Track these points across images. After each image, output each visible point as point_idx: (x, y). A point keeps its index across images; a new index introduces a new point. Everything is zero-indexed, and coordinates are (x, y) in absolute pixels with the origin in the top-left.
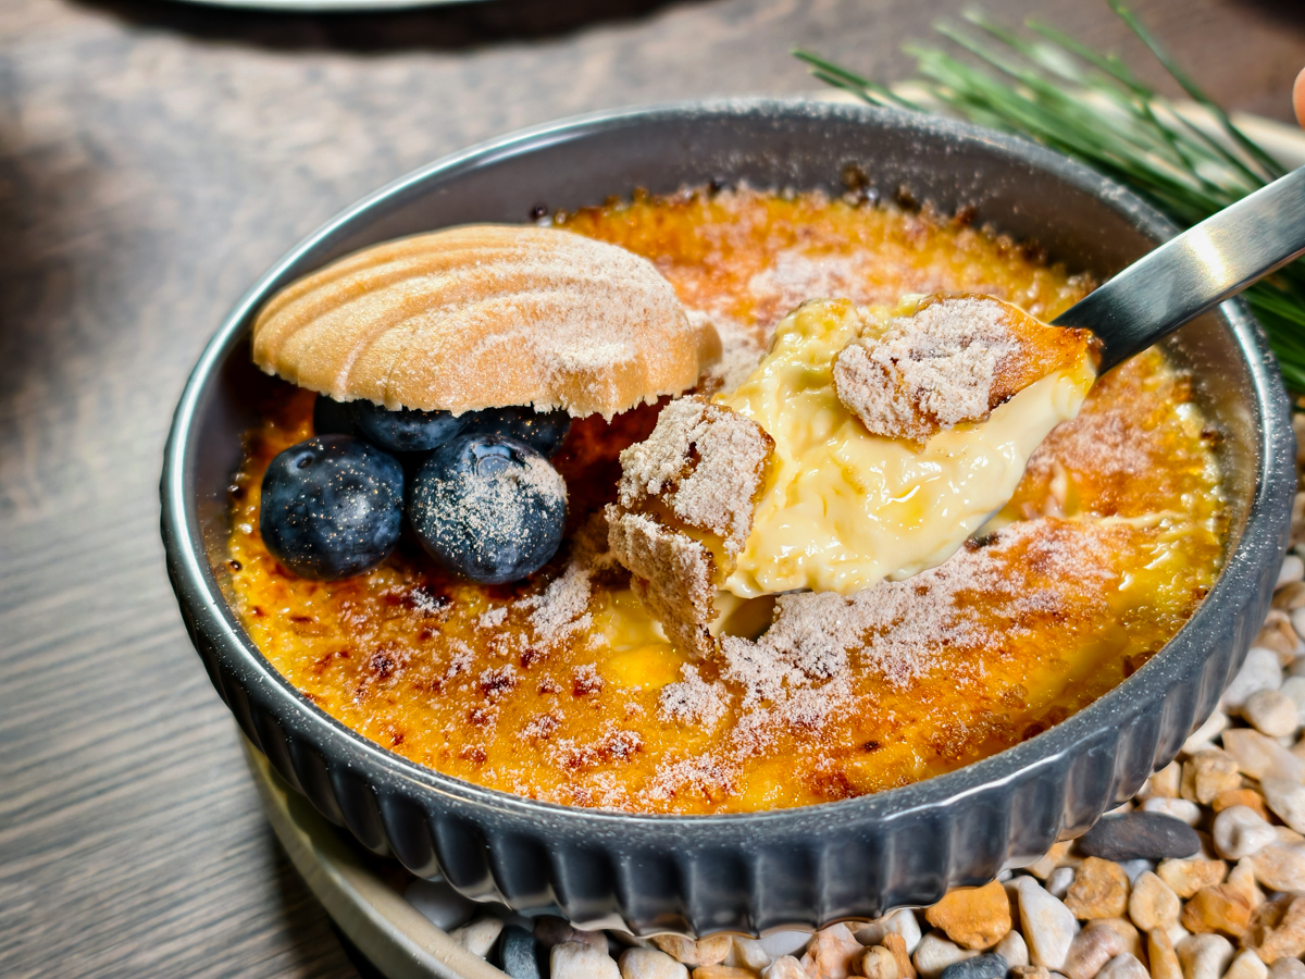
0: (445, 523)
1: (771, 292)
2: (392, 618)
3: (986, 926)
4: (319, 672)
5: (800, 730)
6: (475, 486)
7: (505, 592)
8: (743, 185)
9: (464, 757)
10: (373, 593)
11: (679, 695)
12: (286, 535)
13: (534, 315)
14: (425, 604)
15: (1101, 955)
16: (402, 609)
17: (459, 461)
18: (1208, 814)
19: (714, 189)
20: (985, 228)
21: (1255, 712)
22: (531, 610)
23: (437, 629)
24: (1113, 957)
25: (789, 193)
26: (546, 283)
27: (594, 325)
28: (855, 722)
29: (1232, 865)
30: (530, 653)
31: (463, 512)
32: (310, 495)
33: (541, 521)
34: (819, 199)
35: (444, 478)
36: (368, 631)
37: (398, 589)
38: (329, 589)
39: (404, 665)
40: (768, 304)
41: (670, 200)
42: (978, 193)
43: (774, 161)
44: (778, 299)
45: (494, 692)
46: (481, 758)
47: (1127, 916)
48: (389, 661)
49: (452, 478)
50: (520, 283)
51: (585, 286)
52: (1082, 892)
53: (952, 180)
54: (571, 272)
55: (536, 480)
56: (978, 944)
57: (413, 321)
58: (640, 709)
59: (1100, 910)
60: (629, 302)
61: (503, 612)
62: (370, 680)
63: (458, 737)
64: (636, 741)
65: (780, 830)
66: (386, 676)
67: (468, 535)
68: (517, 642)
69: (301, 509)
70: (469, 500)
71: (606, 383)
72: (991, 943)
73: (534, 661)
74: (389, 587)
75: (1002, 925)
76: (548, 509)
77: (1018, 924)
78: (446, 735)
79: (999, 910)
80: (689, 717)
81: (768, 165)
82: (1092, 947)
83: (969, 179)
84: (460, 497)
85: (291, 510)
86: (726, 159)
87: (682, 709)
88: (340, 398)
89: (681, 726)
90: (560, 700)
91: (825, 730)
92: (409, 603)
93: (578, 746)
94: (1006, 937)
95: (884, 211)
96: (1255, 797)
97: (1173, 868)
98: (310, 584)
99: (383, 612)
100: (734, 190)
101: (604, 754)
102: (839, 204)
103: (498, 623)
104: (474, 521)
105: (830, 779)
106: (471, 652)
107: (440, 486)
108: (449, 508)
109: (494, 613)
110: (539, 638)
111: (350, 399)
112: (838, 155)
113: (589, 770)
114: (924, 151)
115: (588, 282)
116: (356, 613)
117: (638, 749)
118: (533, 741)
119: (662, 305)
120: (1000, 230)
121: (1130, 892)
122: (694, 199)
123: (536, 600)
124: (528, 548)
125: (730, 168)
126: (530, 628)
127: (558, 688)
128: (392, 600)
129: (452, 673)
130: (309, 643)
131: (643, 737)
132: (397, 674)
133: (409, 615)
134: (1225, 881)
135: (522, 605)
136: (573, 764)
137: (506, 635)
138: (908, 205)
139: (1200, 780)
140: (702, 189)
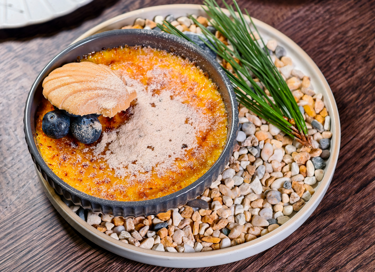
0: (78, 134)
1: (151, 76)
2: (66, 148)
3: (166, 217)
4: (52, 159)
5: (139, 182)
6: (84, 127)
7: (88, 145)
8: (149, 47)
9: (78, 180)
10: (63, 142)
11: (118, 172)
12: (48, 132)
13: (98, 96)
14: (73, 146)
15: (184, 225)
16: (68, 146)
17: (81, 122)
18: (212, 200)
19: (143, 47)
20: (198, 67)
21: (226, 182)
22: (93, 149)
23: (75, 152)
24: (186, 226)
25: (159, 50)
26: (101, 89)
27: (109, 98)
28: (149, 183)
29: (213, 211)
30: (92, 160)
31: (81, 132)
32: (53, 125)
33: (96, 134)
34: (165, 53)
35: (79, 125)
36: (62, 150)
37: (68, 142)
38: (55, 140)
39: (68, 158)
40: (150, 79)
41: (133, 48)
42: (197, 60)
43: (156, 43)
44: (152, 78)
45: (85, 167)
46: (81, 181)
47: (191, 218)
48: (66, 157)
49: (80, 125)
50: (95, 89)
51: (109, 90)
52: (185, 213)
53: (192, 56)
54: (106, 87)
55: (96, 127)
56: (164, 220)
57: (75, 95)
58: (111, 174)
59: (187, 217)
60: (117, 93)
61: (88, 149)
62: (62, 162)
63: (78, 176)
64: (109, 180)
65: (129, 205)
66: (65, 161)
67: (82, 137)
68: (90, 157)
69: (51, 128)
70: (83, 130)
71: (110, 112)
72: (166, 220)
73: (93, 161)
74: (66, 141)
75: (168, 217)
76: (97, 132)
77: (172, 217)
78: (75, 175)
79: (169, 215)
80: (119, 176)
81: (155, 44)
82: (183, 223)
83: (195, 57)
84: (81, 129)
85: (49, 128)
86: (146, 42)
87: (118, 175)
88: (60, 109)
89: (118, 178)
90: (97, 170)
91: (144, 184)
92: (70, 145)
93: (99, 180)
94: (169, 219)
95: (178, 57)
96: (221, 198)
97: (202, 211)
98: (51, 139)
99: (65, 146)
100: (147, 47)
101: (103, 182)
102: (169, 54)
103: (87, 151)
104: (83, 134)
105: (142, 193)
106: (81, 158)
107: (77, 127)
108: (79, 131)
109: (86, 149)
110: (94, 156)
111: (62, 109)
112: (169, 45)
113: (100, 185)
114: (186, 49)
115: (109, 89)
116: (60, 146)
117: (110, 182)
118: (91, 178)
119: (123, 94)
120: (201, 68)
121: (193, 214)
122: (138, 48)
123: (94, 147)
124: (93, 139)
125: (146, 43)
126: (92, 154)
127: (97, 168)
128: (67, 144)
129: (77, 162)
130: (51, 152)
131: (111, 179)
132: (67, 161)
133: (70, 148)
134: (211, 214)
135: (91, 148)
136: (98, 183)
137: (88, 155)
138: (184, 58)
139: (212, 195)
140: (140, 47)
